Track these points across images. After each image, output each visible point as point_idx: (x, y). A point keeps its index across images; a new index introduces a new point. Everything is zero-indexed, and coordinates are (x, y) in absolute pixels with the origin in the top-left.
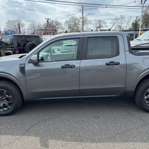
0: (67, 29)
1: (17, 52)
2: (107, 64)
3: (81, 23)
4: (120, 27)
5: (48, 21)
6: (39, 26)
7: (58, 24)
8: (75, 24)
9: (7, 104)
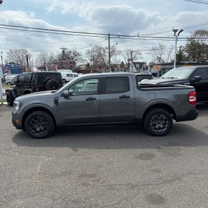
0: (89, 61)
1: (37, 90)
2: (120, 98)
3: (107, 54)
4: (159, 59)
5: (63, 52)
6: (52, 57)
7: (76, 54)
8: (100, 55)
9: (42, 129)
